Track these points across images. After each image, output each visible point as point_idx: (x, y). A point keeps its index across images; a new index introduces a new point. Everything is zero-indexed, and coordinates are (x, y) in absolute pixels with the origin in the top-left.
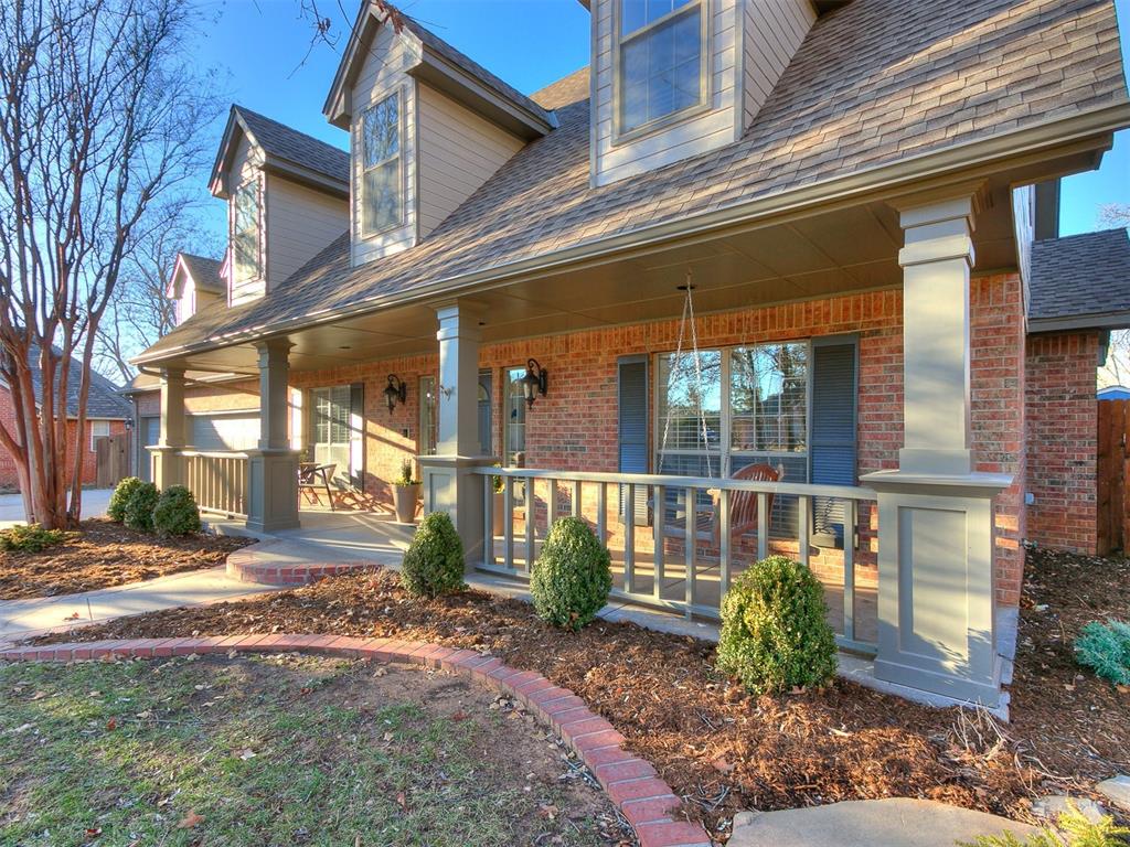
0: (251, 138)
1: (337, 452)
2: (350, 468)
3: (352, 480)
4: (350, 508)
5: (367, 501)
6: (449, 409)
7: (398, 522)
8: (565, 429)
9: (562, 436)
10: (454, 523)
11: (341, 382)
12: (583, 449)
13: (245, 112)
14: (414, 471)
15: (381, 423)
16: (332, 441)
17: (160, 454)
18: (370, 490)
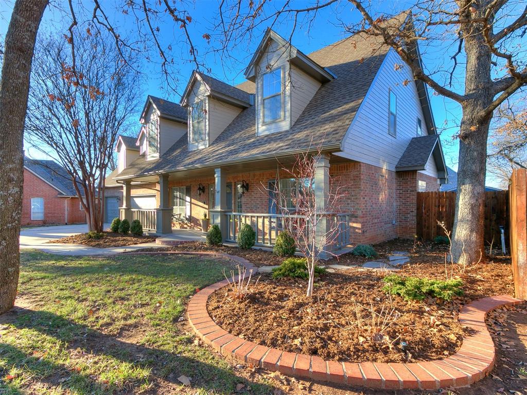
0: (155, 106)
1: (181, 209)
2: (186, 215)
3: (187, 219)
4: (186, 228)
5: (192, 226)
6: (218, 197)
7: (203, 232)
8: (254, 202)
9: (253, 204)
10: (219, 227)
11: (182, 185)
12: (259, 208)
13: (152, 97)
14: (207, 215)
15: (196, 199)
16: (179, 206)
17: (124, 210)
18: (193, 222)
